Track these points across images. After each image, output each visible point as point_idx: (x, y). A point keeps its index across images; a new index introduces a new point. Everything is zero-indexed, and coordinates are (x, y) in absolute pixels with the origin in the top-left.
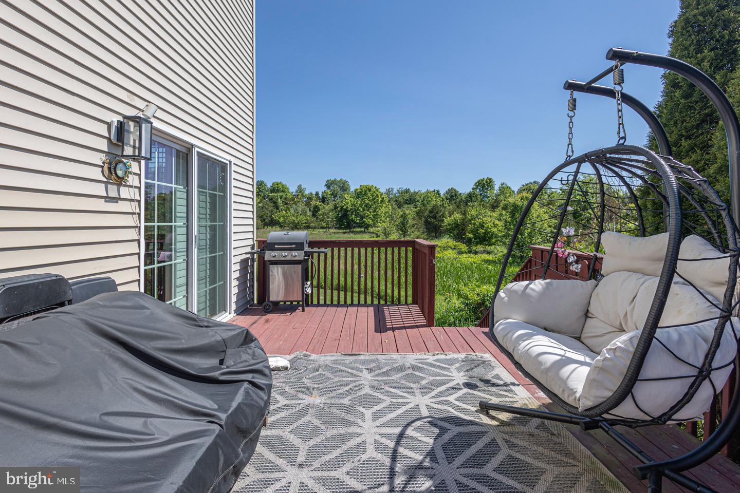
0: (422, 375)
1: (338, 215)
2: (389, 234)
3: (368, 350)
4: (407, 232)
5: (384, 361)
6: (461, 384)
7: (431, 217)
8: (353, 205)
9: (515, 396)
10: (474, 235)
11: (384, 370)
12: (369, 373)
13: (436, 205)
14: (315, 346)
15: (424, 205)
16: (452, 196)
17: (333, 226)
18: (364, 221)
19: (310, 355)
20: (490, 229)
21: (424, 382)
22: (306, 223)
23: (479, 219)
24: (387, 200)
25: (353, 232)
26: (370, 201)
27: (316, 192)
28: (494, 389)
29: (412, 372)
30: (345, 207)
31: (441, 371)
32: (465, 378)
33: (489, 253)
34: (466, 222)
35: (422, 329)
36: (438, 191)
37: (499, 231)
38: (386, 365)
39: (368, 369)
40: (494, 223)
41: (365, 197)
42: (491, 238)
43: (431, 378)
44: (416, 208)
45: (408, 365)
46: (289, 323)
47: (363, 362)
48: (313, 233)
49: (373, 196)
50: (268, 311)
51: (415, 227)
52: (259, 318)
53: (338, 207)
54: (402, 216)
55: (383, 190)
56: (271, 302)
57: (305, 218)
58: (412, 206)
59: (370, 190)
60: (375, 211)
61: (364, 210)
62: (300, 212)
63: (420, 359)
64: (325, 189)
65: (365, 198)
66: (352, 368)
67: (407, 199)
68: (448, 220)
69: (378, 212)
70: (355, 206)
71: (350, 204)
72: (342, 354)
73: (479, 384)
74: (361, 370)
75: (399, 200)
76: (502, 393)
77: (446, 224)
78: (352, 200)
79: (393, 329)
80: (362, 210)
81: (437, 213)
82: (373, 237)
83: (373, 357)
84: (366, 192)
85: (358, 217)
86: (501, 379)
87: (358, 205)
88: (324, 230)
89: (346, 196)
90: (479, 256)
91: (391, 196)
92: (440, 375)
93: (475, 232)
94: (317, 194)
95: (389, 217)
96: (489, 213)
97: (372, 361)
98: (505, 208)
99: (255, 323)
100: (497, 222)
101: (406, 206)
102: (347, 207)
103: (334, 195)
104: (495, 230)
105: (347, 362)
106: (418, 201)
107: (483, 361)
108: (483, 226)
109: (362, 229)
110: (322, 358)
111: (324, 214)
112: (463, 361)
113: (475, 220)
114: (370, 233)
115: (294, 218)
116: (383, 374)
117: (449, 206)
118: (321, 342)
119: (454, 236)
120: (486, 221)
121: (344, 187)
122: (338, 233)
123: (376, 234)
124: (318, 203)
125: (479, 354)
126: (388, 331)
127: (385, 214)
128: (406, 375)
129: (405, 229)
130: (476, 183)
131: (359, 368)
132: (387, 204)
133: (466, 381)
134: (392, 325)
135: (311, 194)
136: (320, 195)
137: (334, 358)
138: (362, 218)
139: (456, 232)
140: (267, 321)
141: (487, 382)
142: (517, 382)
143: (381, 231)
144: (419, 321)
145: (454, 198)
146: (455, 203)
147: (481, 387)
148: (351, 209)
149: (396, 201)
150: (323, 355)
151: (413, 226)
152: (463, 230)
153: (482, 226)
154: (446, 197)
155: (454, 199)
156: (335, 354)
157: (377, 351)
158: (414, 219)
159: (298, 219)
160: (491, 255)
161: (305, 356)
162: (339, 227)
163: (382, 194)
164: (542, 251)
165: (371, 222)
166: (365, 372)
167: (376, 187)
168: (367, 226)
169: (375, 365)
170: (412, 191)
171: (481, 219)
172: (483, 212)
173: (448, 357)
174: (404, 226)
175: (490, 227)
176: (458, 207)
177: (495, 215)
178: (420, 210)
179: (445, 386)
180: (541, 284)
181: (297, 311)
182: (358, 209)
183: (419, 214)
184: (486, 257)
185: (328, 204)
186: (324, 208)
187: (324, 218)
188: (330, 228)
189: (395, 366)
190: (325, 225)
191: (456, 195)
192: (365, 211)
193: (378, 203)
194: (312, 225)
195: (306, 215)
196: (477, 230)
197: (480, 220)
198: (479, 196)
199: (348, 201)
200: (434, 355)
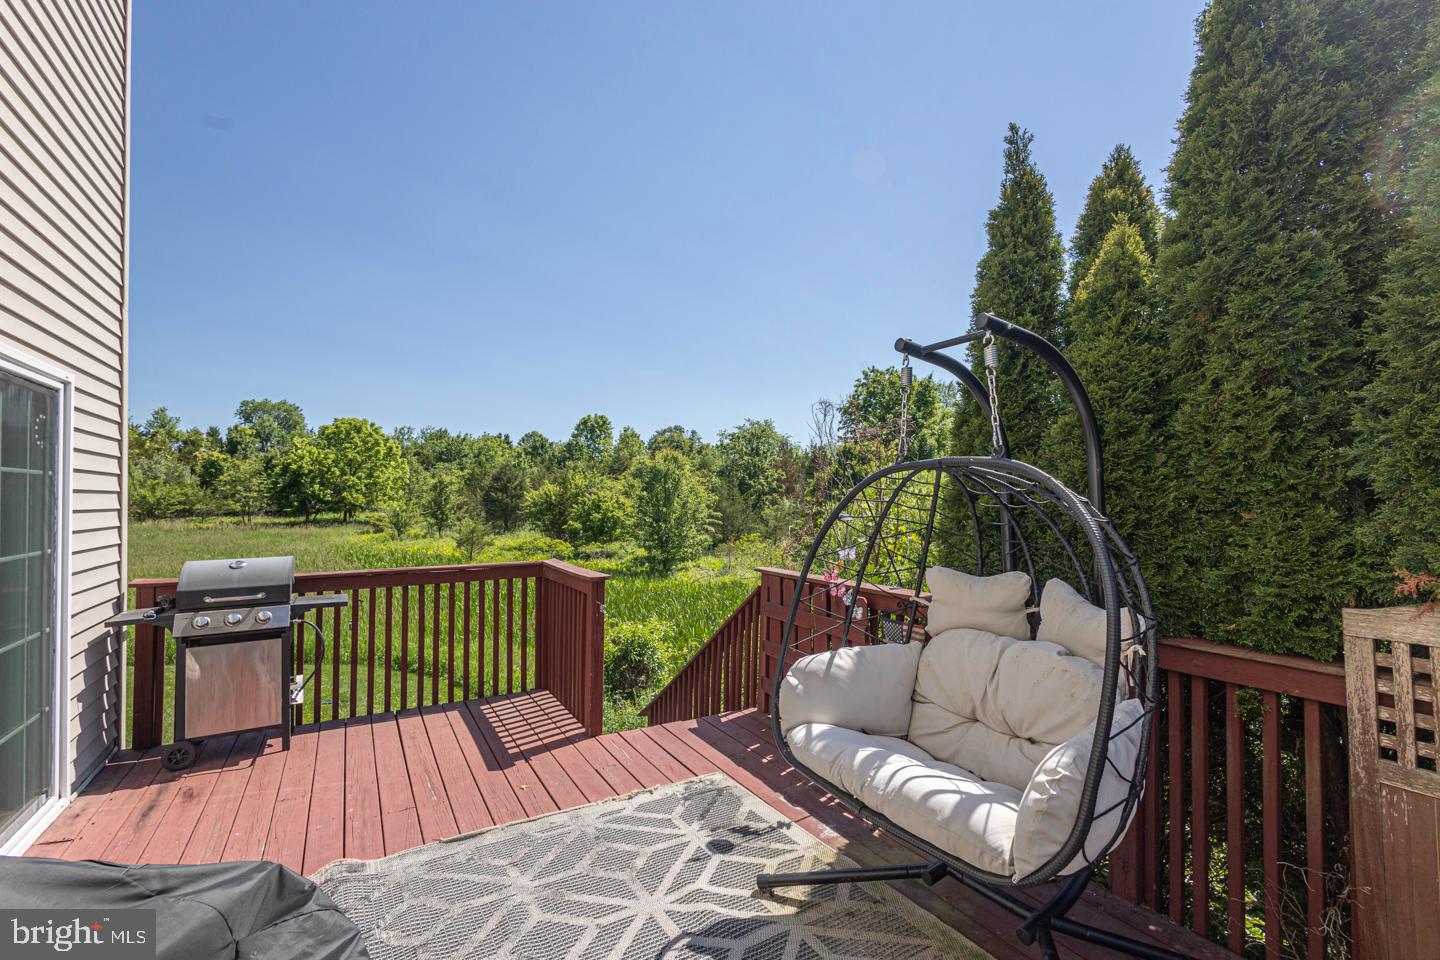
0: (628, 848)
1: (276, 483)
2: (406, 524)
3: (496, 819)
4: (447, 520)
5: (539, 835)
6: (703, 847)
7: (497, 490)
8: (315, 461)
9: (795, 847)
10: (583, 523)
11: (551, 856)
12: (523, 873)
13: (507, 465)
14: (362, 838)
15: (480, 464)
16: (535, 448)
17: (261, 509)
18: (344, 498)
19: (363, 865)
20: (612, 512)
21: (639, 863)
22: (180, 503)
23: (590, 494)
24: (400, 453)
25: (316, 522)
26: (358, 452)
27: (211, 428)
28: (758, 843)
29: (609, 845)
30: (294, 467)
31: (659, 830)
32: (704, 833)
33: (609, 556)
34: (567, 500)
35: (582, 745)
36: (507, 437)
37: (627, 515)
38: (548, 844)
39: (515, 864)
40: (617, 501)
41: (348, 445)
42: (614, 528)
43: (650, 850)
44: (462, 469)
45: (591, 831)
46: (261, 789)
47: (496, 850)
48: (205, 526)
49: (367, 443)
50: (182, 765)
51: (463, 510)
52: (159, 793)
53: (275, 466)
54: (435, 487)
55: (388, 431)
56: (190, 740)
57: (178, 491)
58: (454, 465)
59: (358, 430)
60: (370, 476)
61: (343, 473)
62: (163, 477)
63: (611, 813)
64: (237, 420)
65: (346, 448)
66: (478, 870)
67: (439, 451)
68: (531, 496)
69: (378, 477)
70: (320, 463)
71: (307, 459)
72: (440, 841)
73: (734, 839)
74: (501, 871)
75: (425, 452)
76: (774, 846)
77: (527, 504)
78: (315, 450)
79: (525, 756)
80: (338, 473)
81: (509, 481)
82: (368, 532)
83: (513, 832)
84: (348, 433)
85: (327, 488)
86: (761, 820)
87: (330, 461)
88: (236, 519)
89: (297, 440)
90: (592, 562)
91: (406, 443)
92: (661, 838)
93: (584, 517)
94: (213, 433)
95: (404, 490)
96: (609, 483)
97: (515, 842)
98: (638, 474)
99: (151, 808)
100: (622, 499)
101: (440, 465)
102: (301, 467)
103: (264, 437)
104: (619, 514)
105: (462, 858)
106: (466, 456)
107: (718, 789)
108: (599, 507)
109: (340, 515)
110: (395, 863)
111: (234, 482)
112: (686, 799)
113: (584, 496)
114: (360, 523)
115: (142, 491)
116: (552, 869)
117: (531, 467)
118: (373, 825)
119: (545, 525)
120: (604, 497)
121: (289, 420)
122: (275, 524)
123: (374, 525)
124: (216, 454)
125: (706, 777)
126: (516, 763)
127: (395, 481)
128: (601, 857)
129: (442, 513)
130: (579, 426)
131: (496, 867)
132: (400, 460)
133: (710, 839)
134: (518, 746)
135: (196, 432)
136: (223, 436)
137: (424, 857)
138: (338, 491)
139: (547, 518)
140: (189, 796)
141: (745, 831)
142: (787, 821)
143: (388, 520)
144: (568, 728)
145: (540, 451)
146: (543, 462)
147: (739, 845)
148: (311, 471)
149: (417, 454)
150: (396, 855)
151: (460, 508)
152: (562, 514)
153: (597, 508)
154: (525, 449)
155: (539, 454)
156: (422, 846)
157: (513, 815)
158: (460, 492)
159: (158, 494)
160: (613, 560)
161: (352, 869)
162: (278, 512)
163: (387, 440)
164: (782, 578)
165: (361, 499)
166: (513, 872)
167: (372, 425)
168: (352, 508)
169: (527, 850)
170: (453, 434)
171: (595, 494)
172: (597, 480)
173: (657, 796)
174: (440, 508)
175: (611, 509)
176: (548, 469)
177: (619, 486)
178: (472, 475)
179: (679, 859)
180: (849, 656)
181: (267, 750)
182: (329, 470)
183: (471, 482)
184: (606, 563)
185: (245, 457)
186: (236, 467)
187: (237, 492)
188: (253, 513)
189: (569, 840)
190: (238, 507)
191: (543, 446)
192: (345, 475)
193: (379, 459)
194: (198, 506)
195: (180, 483)
196: (589, 514)
197: (593, 497)
198: (585, 450)
199: (304, 452)
200: (630, 798)
